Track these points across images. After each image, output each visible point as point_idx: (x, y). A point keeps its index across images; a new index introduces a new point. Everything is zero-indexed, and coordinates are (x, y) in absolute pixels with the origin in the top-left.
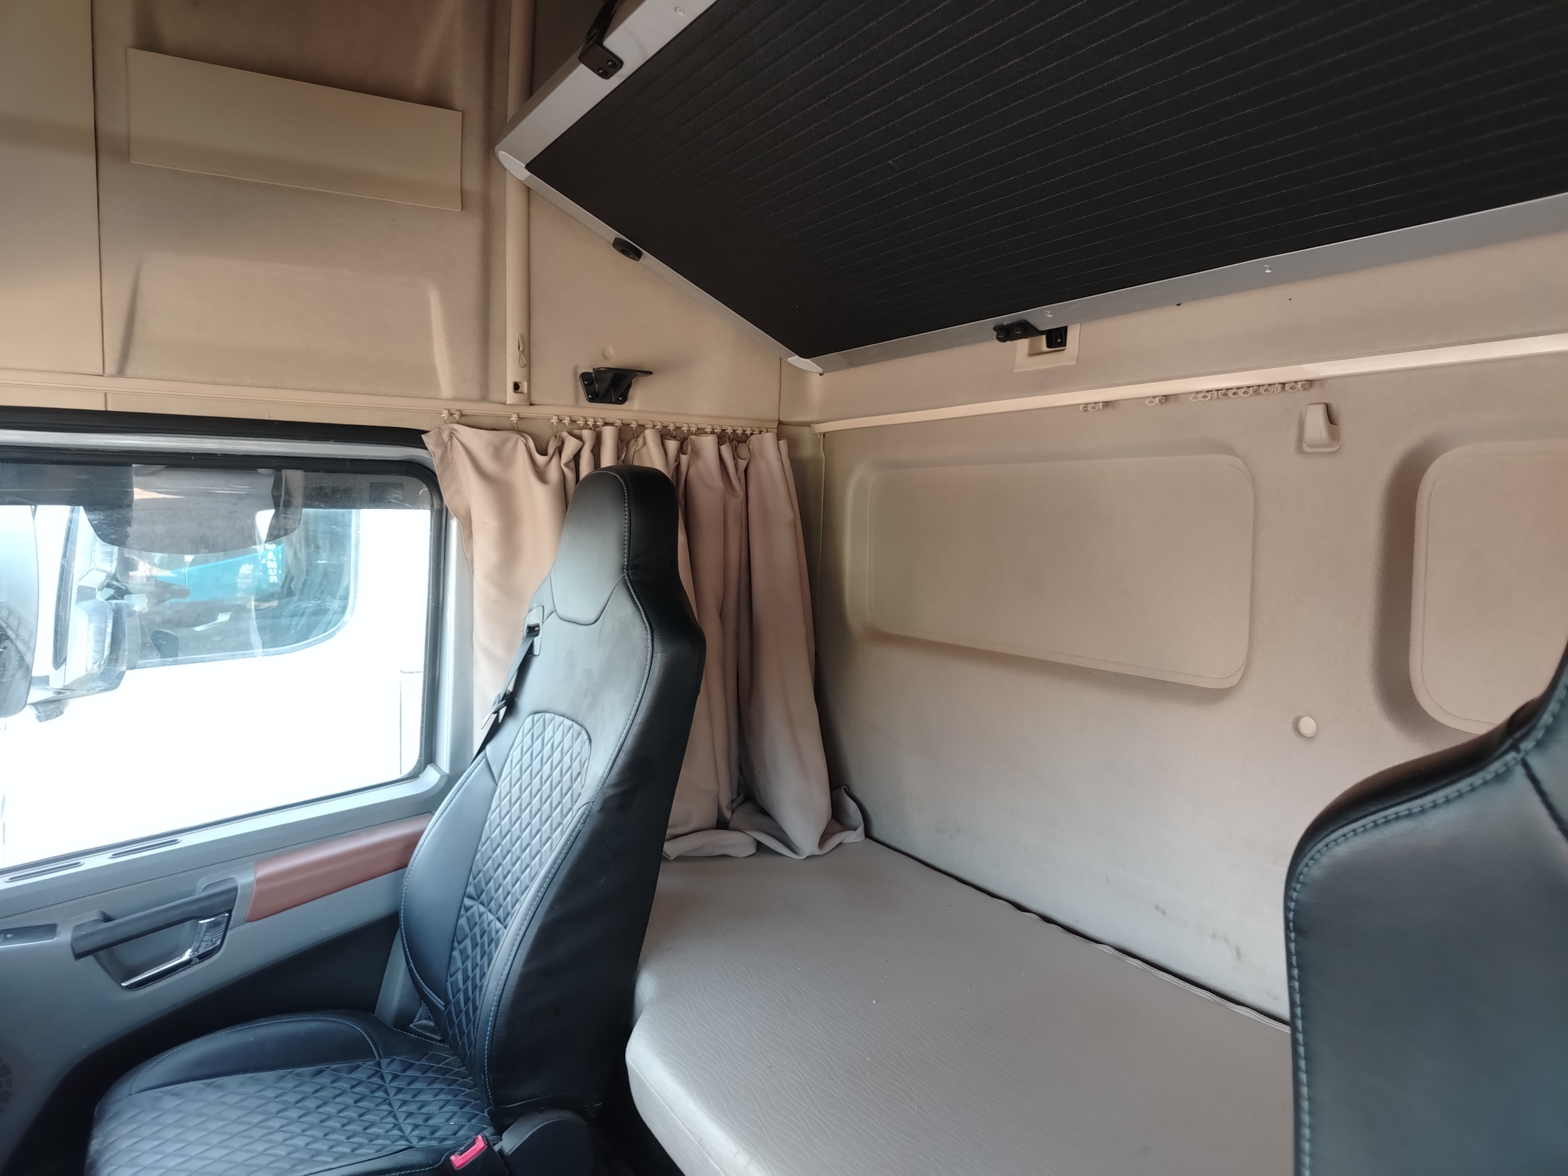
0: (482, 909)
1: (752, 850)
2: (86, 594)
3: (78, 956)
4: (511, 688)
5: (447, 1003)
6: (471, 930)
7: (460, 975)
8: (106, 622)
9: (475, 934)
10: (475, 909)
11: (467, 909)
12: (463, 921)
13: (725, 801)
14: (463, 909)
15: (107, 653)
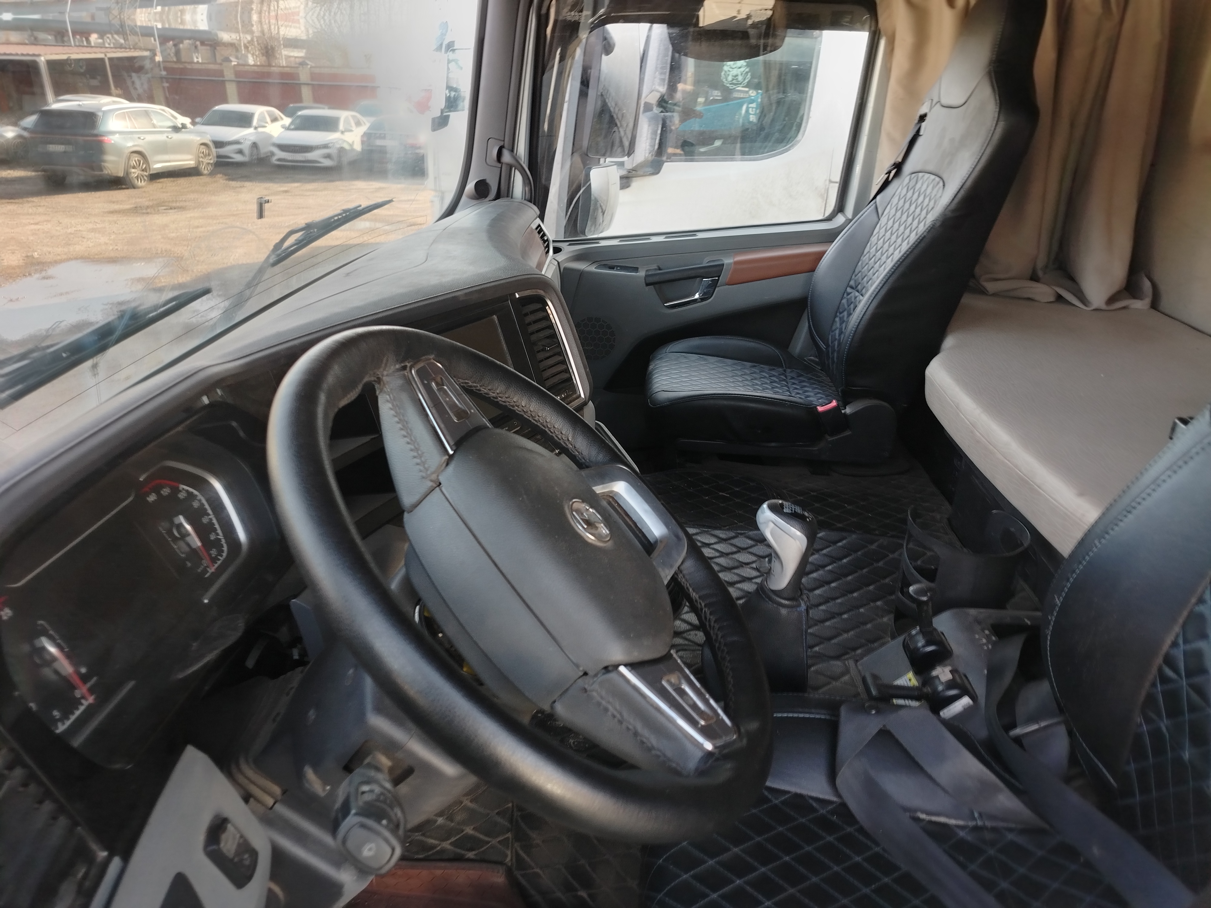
0: (857, 294)
1: (1052, 299)
2: (648, 107)
3: (647, 285)
4: (900, 160)
5: (827, 345)
6: (848, 306)
7: (837, 332)
8: (658, 127)
9: (850, 309)
10: (852, 295)
11: (848, 294)
12: (844, 301)
13: (1040, 264)
14: (845, 294)
15: (656, 147)
